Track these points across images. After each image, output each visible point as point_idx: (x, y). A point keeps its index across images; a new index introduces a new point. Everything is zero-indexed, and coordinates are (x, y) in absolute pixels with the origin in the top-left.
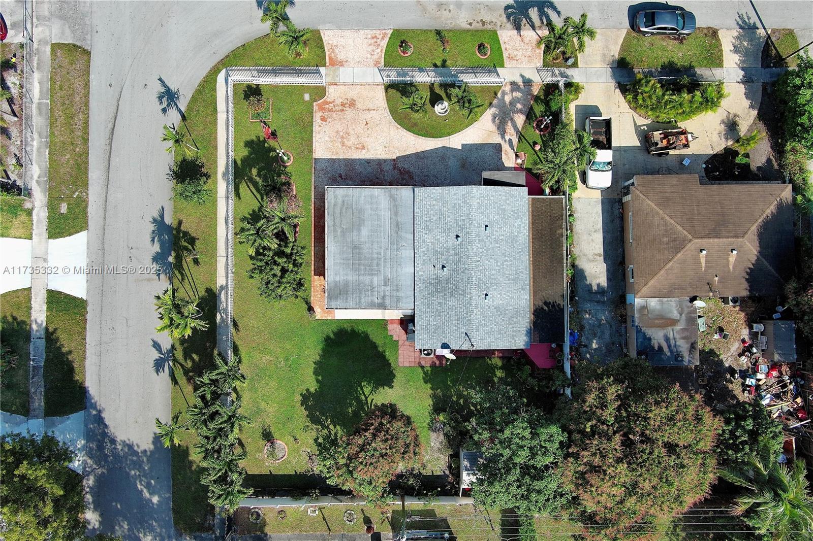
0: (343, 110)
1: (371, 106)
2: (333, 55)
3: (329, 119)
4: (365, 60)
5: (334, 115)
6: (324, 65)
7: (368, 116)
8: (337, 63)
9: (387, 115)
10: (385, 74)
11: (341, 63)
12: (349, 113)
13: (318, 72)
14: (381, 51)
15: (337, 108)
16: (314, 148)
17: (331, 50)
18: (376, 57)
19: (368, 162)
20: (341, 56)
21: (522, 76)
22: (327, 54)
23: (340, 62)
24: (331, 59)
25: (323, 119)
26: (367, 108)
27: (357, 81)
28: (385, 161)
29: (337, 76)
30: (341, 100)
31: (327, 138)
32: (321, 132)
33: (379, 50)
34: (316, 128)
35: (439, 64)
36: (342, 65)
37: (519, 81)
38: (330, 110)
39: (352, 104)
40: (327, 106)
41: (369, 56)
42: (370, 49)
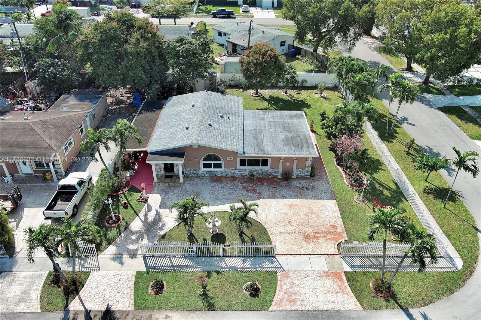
0: (316, 233)
1: (288, 236)
2: (339, 283)
3: (328, 226)
4: (299, 278)
5: (324, 230)
6: (346, 273)
7: (289, 228)
8: (333, 274)
9: (270, 229)
10: (276, 265)
11: (327, 274)
12: (309, 230)
13: (351, 266)
14: (281, 288)
15: (322, 235)
16: (337, 206)
17: (343, 287)
18: (287, 281)
19: (284, 197)
20: (329, 282)
21: (122, 263)
22: (346, 284)
23: (328, 276)
24: (341, 280)
25: (334, 227)
26: (291, 234)
27: (306, 258)
28: (269, 197)
29: (329, 262)
30: (319, 241)
31: (327, 213)
32: (333, 218)
33: (285, 287)
34: (340, 221)
35: (214, 275)
36: (325, 272)
37: (126, 258)
38: (328, 233)
39: (307, 238)
40: (333, 236)
41: (296, 282)
42: (296, 289)
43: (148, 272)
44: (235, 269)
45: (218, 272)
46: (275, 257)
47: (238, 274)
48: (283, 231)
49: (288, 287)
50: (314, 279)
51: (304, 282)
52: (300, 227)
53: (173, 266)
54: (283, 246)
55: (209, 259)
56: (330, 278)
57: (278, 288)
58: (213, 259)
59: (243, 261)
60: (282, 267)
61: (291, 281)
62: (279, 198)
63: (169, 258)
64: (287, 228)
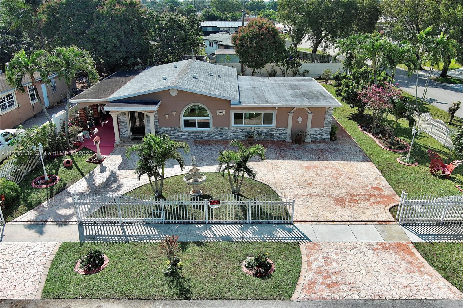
0: (352, 195)
1: (310, 200)
2: (409, 258)
3: (369, 188)
4: (339, 251)
5: (363, 192)
6: (416, 245)
7: (309, 190)
9: (281, 191)
10: (295, 233)
11: (384, 247)
12: (341, 193)
13: (420, 236)
14: (309, 264)
15: (362, 198)
16: (375, 168)
17: (417, 264)
18: (319, 255)
19: (297, 158)
20: (391, 257)
21: (41, 233)
22: (421, 259)
23: (387, 249)
24: (411, 254)
25: (378, 189)
26: (314, 197)
27: (342, 225)
28: (276, 159)
29: (383, 231)
30: (360, 205)
31: (362, 174)
32: (374, 179)
34: (384, 183)
35: (193, 248)
36: (380, 244)
37: (50, 227)
38: (371, 196)
39: (340, 201)
40: (379, 200)
41: (333, 256)
42: (335, 267)
43: (81, 244)
44: (228, 239)
45: (199, 244)
46: (292, 224)
47: (234, 246)
48: (301, 194)
49: (321, 264)
50: (364, 252)
51: (348, 257)
52: (328, 190)
53: (125, 235)
54: (303, 210)
55: (185, 227)
56: (391, 251)
57: (304, 266)
58: (192, 227)
59: (242, 229)
60: (306, 237)
61: (325, 255)
62: (291, 159)
63: (122, 225)
64: (307, 190)
